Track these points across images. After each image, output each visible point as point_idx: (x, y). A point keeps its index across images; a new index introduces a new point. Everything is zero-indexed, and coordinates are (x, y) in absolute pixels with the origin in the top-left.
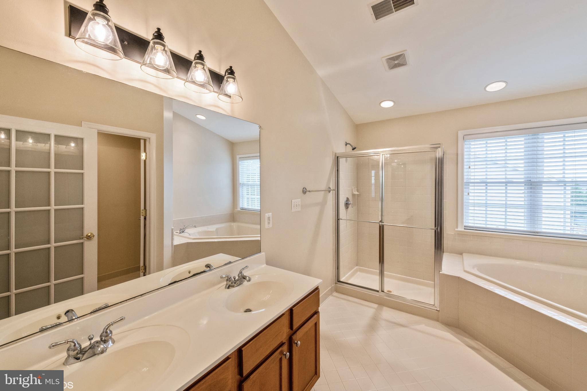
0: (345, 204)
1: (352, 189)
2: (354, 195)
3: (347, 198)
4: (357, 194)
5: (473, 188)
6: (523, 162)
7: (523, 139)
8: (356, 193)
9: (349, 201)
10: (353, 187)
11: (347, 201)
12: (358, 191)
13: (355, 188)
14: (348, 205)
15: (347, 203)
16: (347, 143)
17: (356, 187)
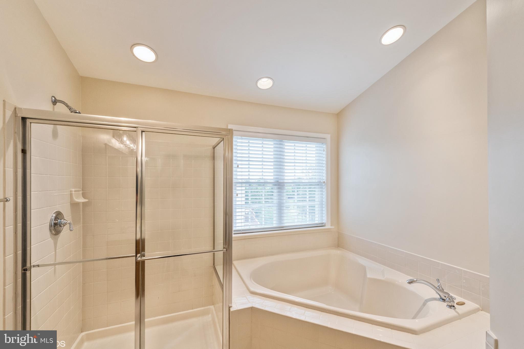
0: (51, 226)
1: (71, 195)
2: (74, 205)
3: (56, 212)
4: (83, 203)
5: (240, 188)
6: (272, 164)
7: (272, 143)
8: (82, 200)
9: (63, 218)
10: (73, 190)
11: (56, 218)
12: (84, 196)
13: (79, 191)
14: (60, 226)
15: (55, 224)
16: (57, 99)
17: (81, 189)
